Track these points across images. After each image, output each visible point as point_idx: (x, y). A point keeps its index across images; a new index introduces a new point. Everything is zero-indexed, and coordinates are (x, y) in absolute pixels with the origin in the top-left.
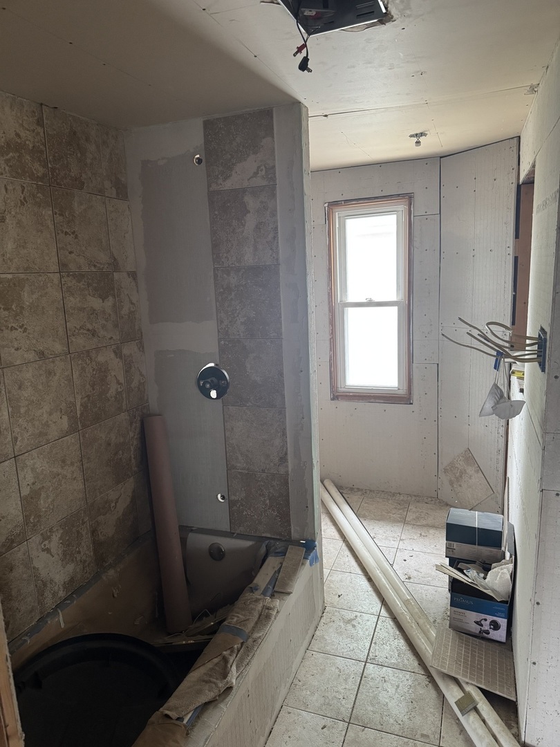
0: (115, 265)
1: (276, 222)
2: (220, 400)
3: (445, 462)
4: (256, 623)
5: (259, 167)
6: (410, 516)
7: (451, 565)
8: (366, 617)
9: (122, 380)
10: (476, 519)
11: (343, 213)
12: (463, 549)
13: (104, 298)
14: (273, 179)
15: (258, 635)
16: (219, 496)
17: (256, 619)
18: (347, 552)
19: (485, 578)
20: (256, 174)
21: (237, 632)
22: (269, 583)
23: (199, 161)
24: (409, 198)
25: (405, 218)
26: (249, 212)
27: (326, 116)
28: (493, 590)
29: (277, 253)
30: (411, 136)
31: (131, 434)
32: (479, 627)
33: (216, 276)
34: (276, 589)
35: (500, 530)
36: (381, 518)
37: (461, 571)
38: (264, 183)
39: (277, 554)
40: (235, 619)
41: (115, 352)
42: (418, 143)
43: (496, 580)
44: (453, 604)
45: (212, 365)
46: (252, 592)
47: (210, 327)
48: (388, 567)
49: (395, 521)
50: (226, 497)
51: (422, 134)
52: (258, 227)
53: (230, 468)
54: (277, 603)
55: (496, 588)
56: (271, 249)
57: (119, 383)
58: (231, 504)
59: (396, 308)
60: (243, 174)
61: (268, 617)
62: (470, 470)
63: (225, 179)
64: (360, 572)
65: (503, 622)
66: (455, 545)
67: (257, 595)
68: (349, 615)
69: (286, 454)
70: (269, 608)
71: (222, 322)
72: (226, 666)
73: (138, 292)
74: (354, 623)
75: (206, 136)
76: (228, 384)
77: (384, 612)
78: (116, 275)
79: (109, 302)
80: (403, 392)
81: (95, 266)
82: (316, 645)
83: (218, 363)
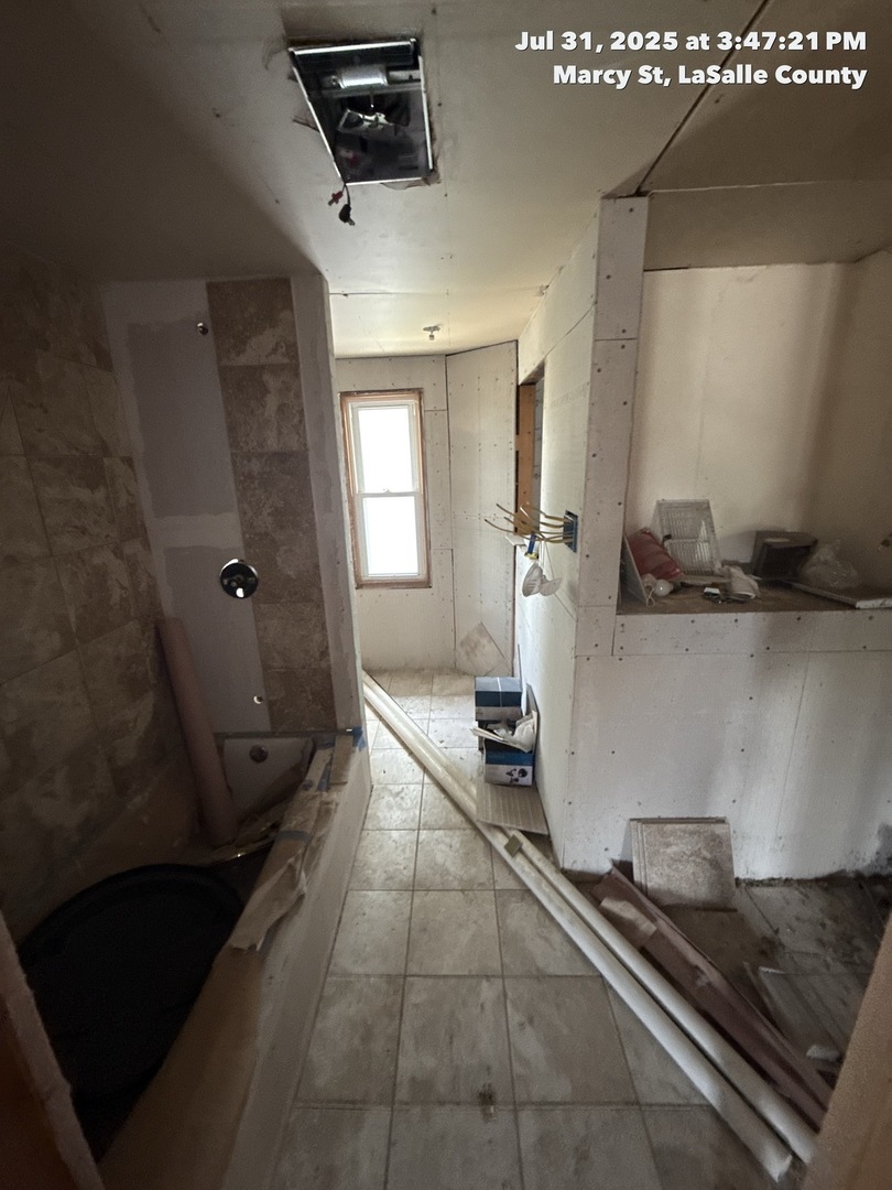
0: (105, 449)
1: (301, 405)
2: (250, 598)
3: (462, 636)
4: (317, 821)
5: (277, 344)
6: (436, 688)
7: (480, 726)
8: (412, 787)
9: (126, 583)
10: (498, 684)
11: (356, 404)
12: (491, 712)
13: (92, 487)
14: (296, 357)
15: (323, 833)
16: (255, 699)
17: (315, 817)
18: (386, 730)
19: (513, 734)
20: (275, 351)
21: (297, 835)
22: (323, 777)
23: (204, 331)
24: (419, 392)
25: (415, 412)
26: (269, 392)
27: (346, 295)
28: (521, 744)
29: (305, 438)
30: (425, 329)
31: (144, 644)
32: (509, 777)
33: (234, 463)
34: (331, 781)
35: (519, 690)
36: (411, 693)
37: (491, 731)
38: (286, 361)
39: (326, 746)
40: (295, 822)
41: (113, 552)
42: (432, 337)
43: (522, 735)
44: (488, 762)
45: (235, 561)
46: (307, 790)
47: (231, 520)
48: (425, 738)
49: (423, 695)
50: (264, 697)
51: (436, 328)
52: (281, 409)
53: (266, 667)
54: (334, 796)
55: (523, 741)
56: (298, 433)
57: (123, 588)
58: (271, 705)
59: (412, 498)
60: (259, 349)
61: (328, 812)
62: (484, 641)
63: (238, 354)
64: (400, 746)
65: (529, 769)
66: (483, 709)
67: (312, 791)
68: (397, 789)
69: (327, 648)
70: (328, 803)
71: (245, 513)
72: (293, 876)
73: (136, 481)
74: (402, 795)
75: (210, 302)
76: (257, 580)
77: (427, 780)
78: (106, 461)
79: (100, 494)
80: (423, 577)
81: (77, 449)
82: (369, 825)
83: (243, 558)
